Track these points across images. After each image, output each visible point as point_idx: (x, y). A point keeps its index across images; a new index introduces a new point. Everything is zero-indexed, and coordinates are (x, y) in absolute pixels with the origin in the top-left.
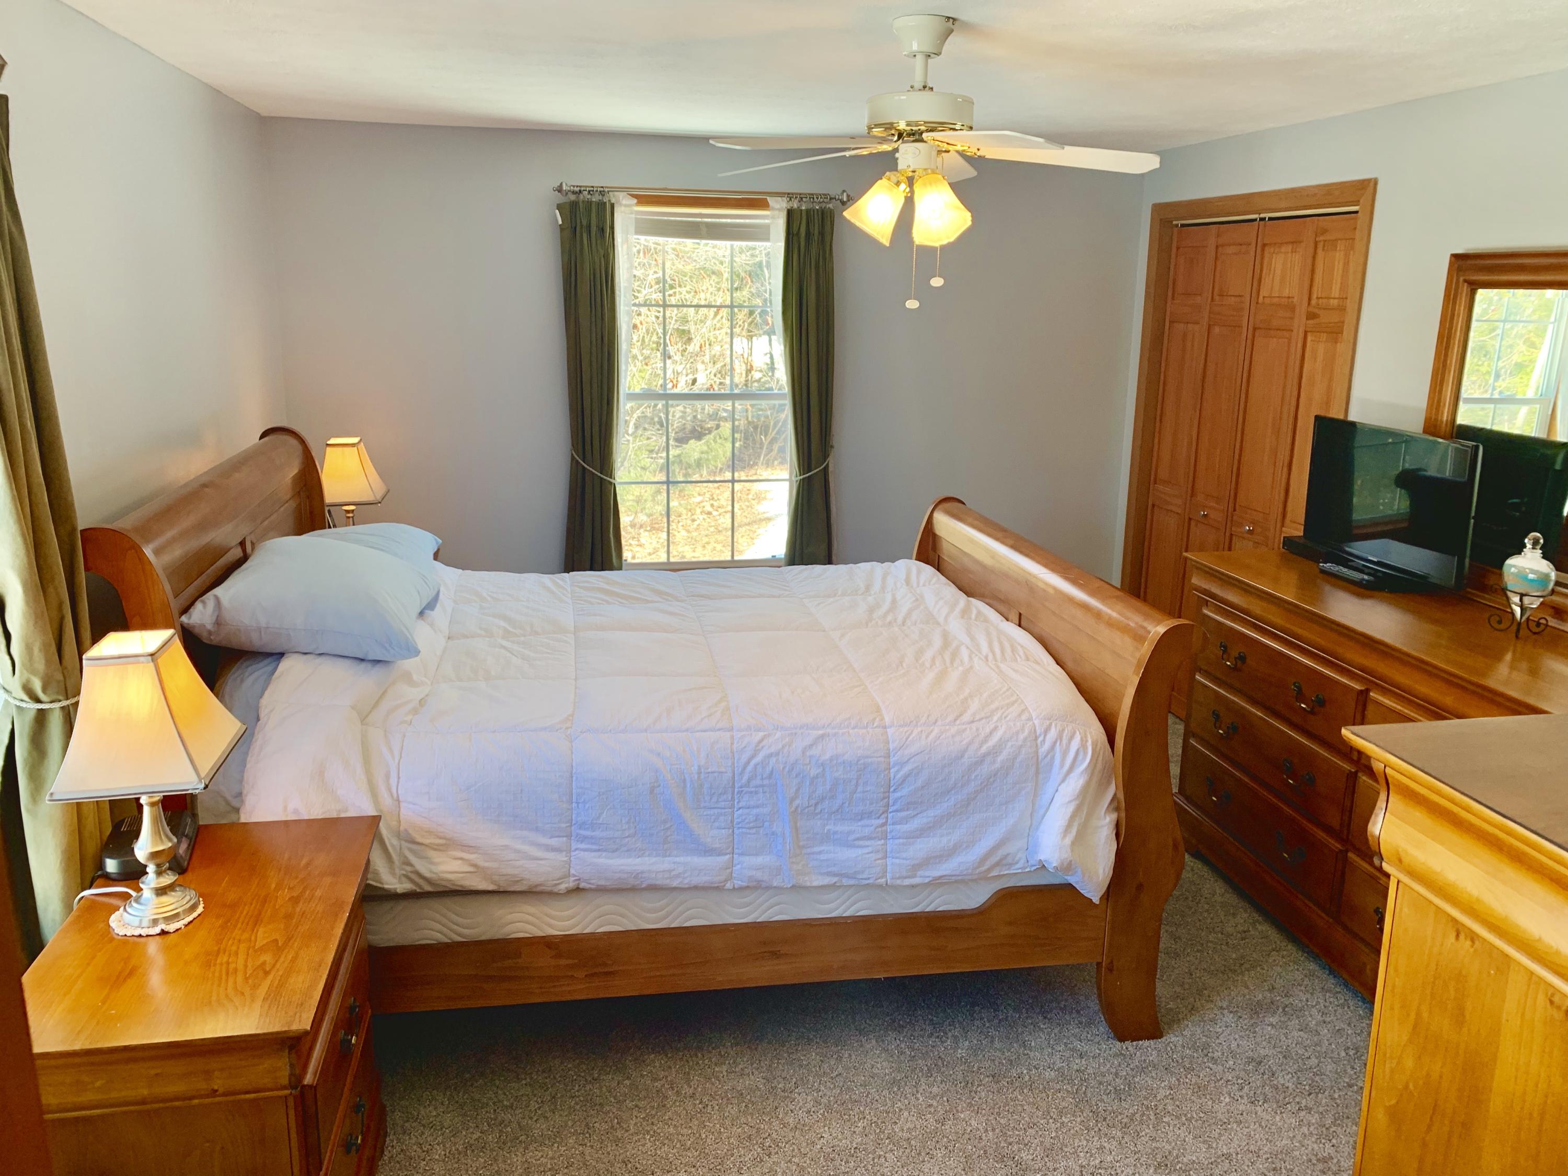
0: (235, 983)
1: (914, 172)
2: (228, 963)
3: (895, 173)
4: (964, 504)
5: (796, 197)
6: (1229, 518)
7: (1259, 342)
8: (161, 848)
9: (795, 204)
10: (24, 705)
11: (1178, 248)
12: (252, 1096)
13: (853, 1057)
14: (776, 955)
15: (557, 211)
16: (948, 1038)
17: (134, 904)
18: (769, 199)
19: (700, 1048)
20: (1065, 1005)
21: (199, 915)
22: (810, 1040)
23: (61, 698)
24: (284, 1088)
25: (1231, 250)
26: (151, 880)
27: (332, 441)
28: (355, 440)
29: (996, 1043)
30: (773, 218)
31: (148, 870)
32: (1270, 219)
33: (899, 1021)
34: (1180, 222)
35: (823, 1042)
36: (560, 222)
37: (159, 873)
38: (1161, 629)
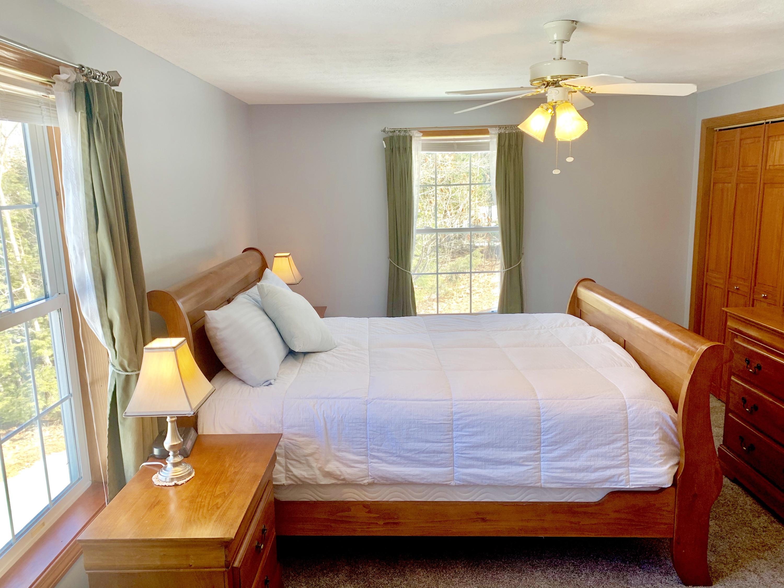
0: (203, 512)
1: (556, 102)
2: (201, 502)
3: (546, 104)
4: (595, 282)
5: (503, 127)
6: (752, 290)
7: (767, 190)
8: (175, 443)
9: (503, 131)
10: (120, 373)
11: (717, 143)
12: (208, 570)
13: (528, 580)
14: (484, 520)
15: (384, 142)
16: (582, 574)
17: (163, 471)
18: (489, 129)
19: (445, 568)
20: (652, 562)
21: (193, 477)
22: (504, 569)
23: (136, 370)
24: (222, 567)
25: (749, 141)
26: (171, 459)
27: (277, 255)
28: (287, 254)
29: (611, 580)
30: (491, 138)
31: (170, 454)
32: (772, 122)
33: (555, 562)
34: (718, 129)
35: (512, 570)
36: (385, 147)
37: (175, 456)
38: (704, 348)
